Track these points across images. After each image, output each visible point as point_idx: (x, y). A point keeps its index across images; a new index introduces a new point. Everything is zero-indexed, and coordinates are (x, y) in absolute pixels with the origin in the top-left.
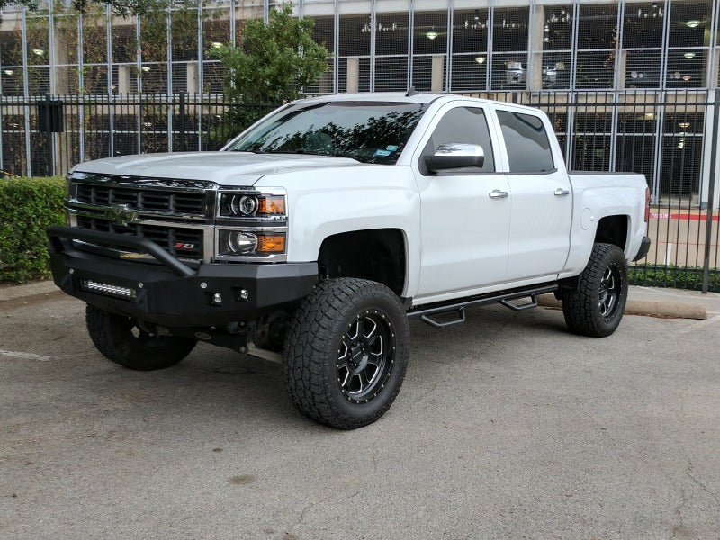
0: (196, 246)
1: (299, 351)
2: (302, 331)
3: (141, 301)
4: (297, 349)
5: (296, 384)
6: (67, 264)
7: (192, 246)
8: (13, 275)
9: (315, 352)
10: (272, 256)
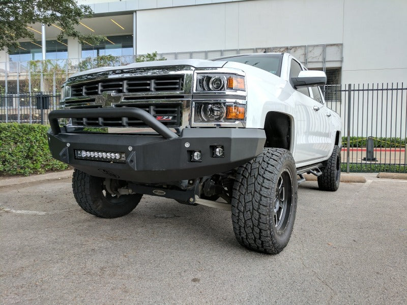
0: (174, 118)
1: (249, 198)
2: (249, 183)
3: (132, 161)
4: (246, 197)
5: (245, 223)
6: (64, 140)
7: (171, 118)
8: (22, 171)
9: (263, 198)
10: (237, 122)
